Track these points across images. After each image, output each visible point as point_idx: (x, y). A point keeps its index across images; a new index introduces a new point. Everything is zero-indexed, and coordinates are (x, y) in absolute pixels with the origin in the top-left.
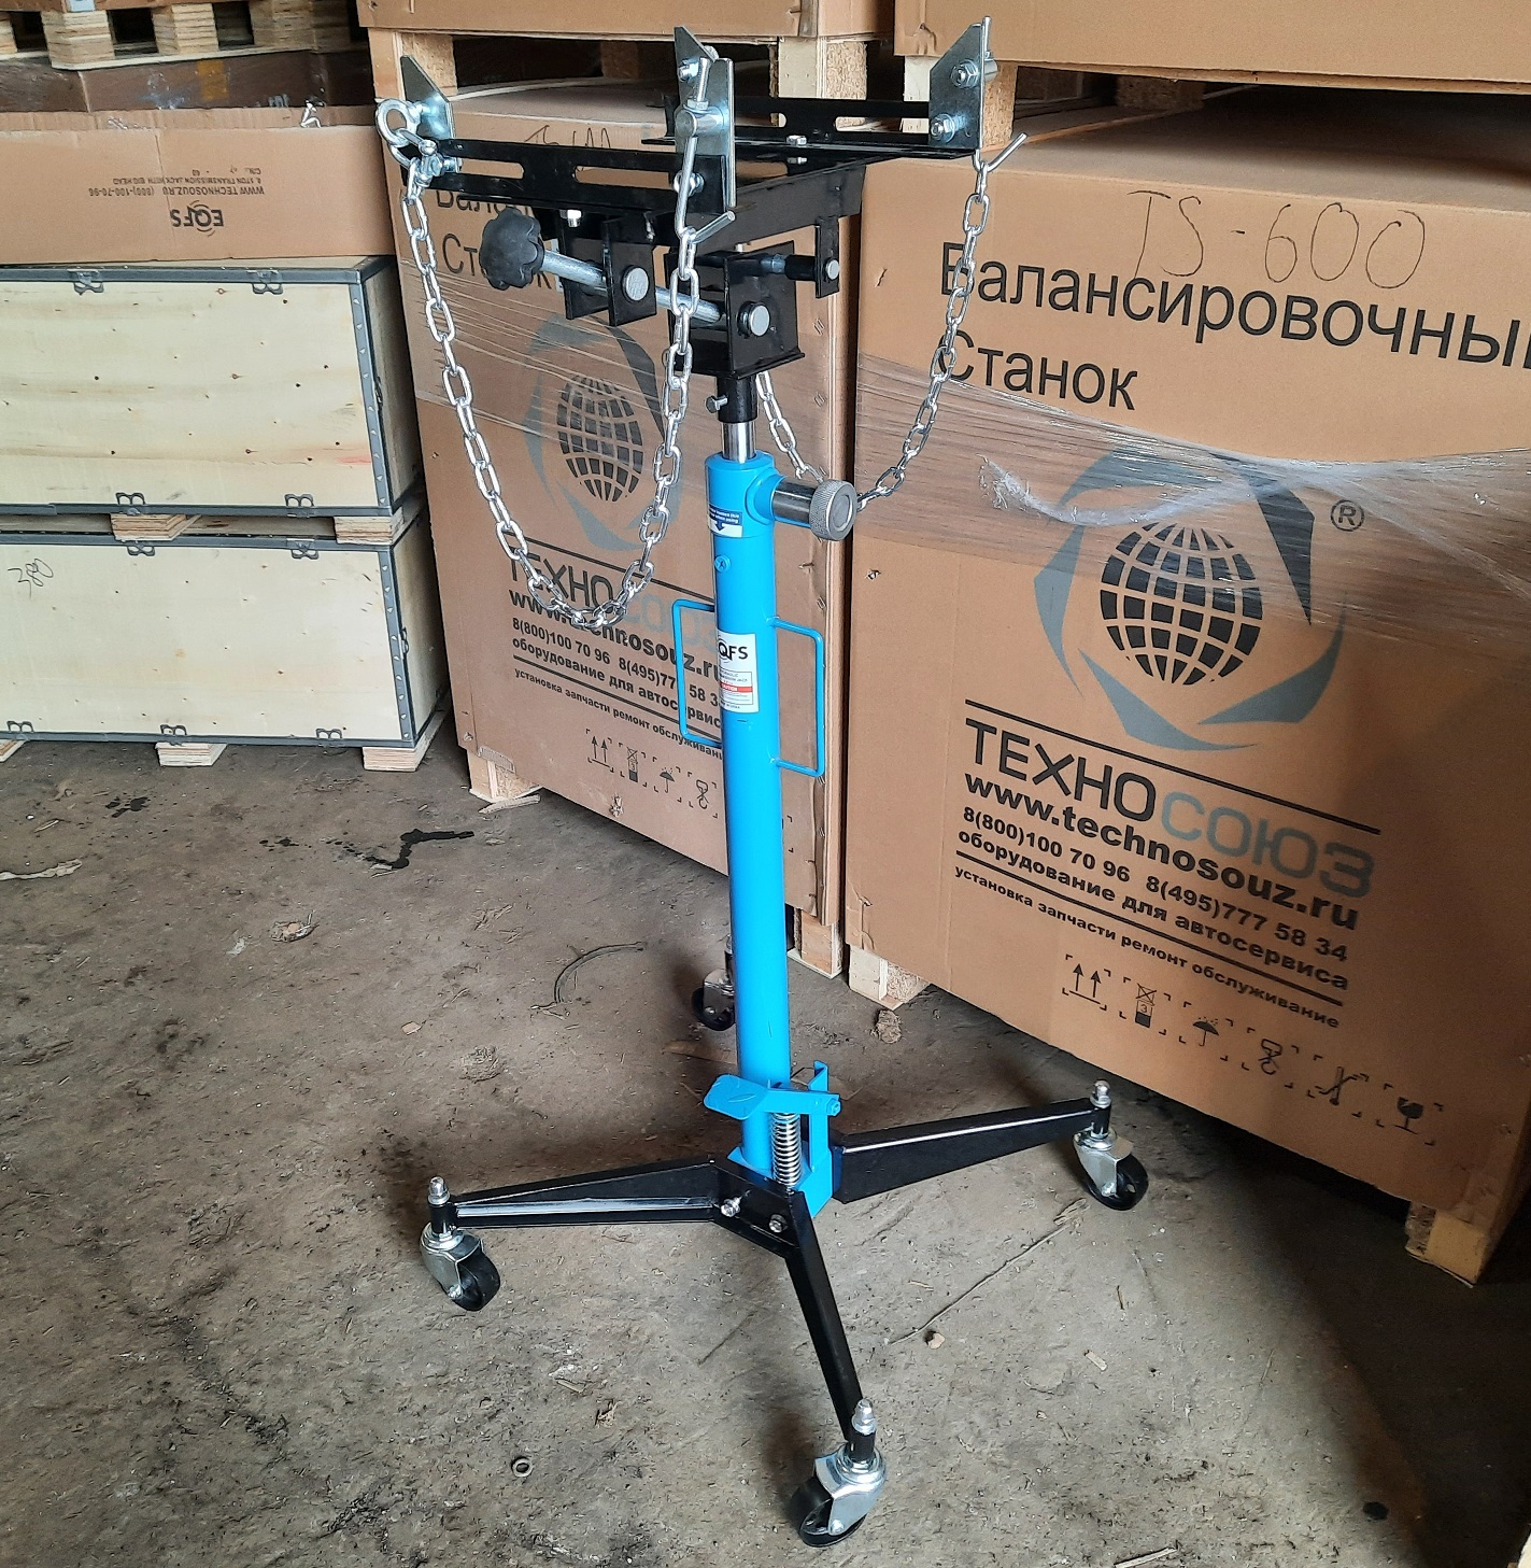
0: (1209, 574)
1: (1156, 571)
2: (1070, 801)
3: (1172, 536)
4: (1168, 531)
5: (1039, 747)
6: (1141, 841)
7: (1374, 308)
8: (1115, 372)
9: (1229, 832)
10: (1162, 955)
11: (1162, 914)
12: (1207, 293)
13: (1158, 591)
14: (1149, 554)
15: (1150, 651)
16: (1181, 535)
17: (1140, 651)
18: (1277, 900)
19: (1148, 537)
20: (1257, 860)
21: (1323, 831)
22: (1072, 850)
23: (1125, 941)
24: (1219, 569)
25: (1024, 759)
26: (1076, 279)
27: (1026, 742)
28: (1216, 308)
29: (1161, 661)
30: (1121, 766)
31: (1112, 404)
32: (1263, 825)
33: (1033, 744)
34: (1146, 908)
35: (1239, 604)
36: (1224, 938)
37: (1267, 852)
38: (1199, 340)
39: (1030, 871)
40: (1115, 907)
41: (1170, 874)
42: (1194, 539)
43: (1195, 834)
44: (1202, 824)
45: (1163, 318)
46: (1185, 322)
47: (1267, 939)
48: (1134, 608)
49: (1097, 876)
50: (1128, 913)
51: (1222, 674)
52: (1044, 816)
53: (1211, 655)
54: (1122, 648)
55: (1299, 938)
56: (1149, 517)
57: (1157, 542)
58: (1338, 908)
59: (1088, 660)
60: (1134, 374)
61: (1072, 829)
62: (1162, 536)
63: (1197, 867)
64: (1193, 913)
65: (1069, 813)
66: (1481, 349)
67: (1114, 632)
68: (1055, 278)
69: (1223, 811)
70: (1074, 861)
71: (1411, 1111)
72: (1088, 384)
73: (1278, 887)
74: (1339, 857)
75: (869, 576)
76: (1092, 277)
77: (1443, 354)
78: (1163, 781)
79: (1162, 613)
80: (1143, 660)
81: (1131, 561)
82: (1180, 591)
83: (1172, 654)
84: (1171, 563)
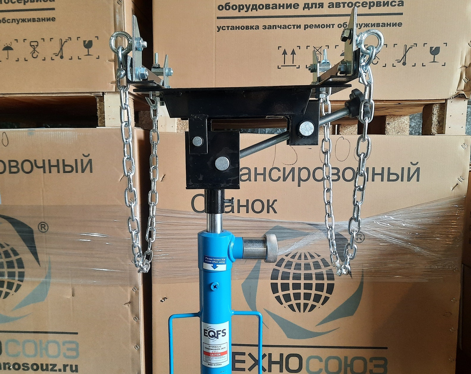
0: (312, 268)
3: (297, 257)
4: (295, 255)
5: (250, 355)
8: (268, 201)
9: (333, 366)
12: (300, 170)
13: (294, 279)
14: (289, 265)
15: (293, 302)
16: (300, 256)
17: (289, 303)
19: (287, 259)
21: (368, 354)
24: (317, 266)
25: (243, 362)
26: (249, 170)
27: (244, 354)
28: (304, 174)
29: (298, 305)
30: (286, 352)
31: (268, 212)
32: (346, 358)
33: (247, 354)
35: (325, 276)
37: (349, 369)
38: (299, 186)
42: (305, 256)
43: (320, 370)
44: (322, 365)
45: (285, 180)
46: (293, 180)
48: (285, 287)
51: (323, 304)
53: (317, 298)
54: (282, 304)
56: (287, 251)
57: (291, 260)
60: (276, 200)
62: (293, 257)
66: (394, 177)
67: (278, 298)
69: (330, 358)
72: (258, 206)
74: (375, 362)
75: (161, 301)
76: (256, 169)
77: (382, 180)
78: (304, 353)
79: (296, 286)
80: (291, 307)
81: (282, 269)
82: (302, 277)
83: (302, 301)
84: (298, 267)
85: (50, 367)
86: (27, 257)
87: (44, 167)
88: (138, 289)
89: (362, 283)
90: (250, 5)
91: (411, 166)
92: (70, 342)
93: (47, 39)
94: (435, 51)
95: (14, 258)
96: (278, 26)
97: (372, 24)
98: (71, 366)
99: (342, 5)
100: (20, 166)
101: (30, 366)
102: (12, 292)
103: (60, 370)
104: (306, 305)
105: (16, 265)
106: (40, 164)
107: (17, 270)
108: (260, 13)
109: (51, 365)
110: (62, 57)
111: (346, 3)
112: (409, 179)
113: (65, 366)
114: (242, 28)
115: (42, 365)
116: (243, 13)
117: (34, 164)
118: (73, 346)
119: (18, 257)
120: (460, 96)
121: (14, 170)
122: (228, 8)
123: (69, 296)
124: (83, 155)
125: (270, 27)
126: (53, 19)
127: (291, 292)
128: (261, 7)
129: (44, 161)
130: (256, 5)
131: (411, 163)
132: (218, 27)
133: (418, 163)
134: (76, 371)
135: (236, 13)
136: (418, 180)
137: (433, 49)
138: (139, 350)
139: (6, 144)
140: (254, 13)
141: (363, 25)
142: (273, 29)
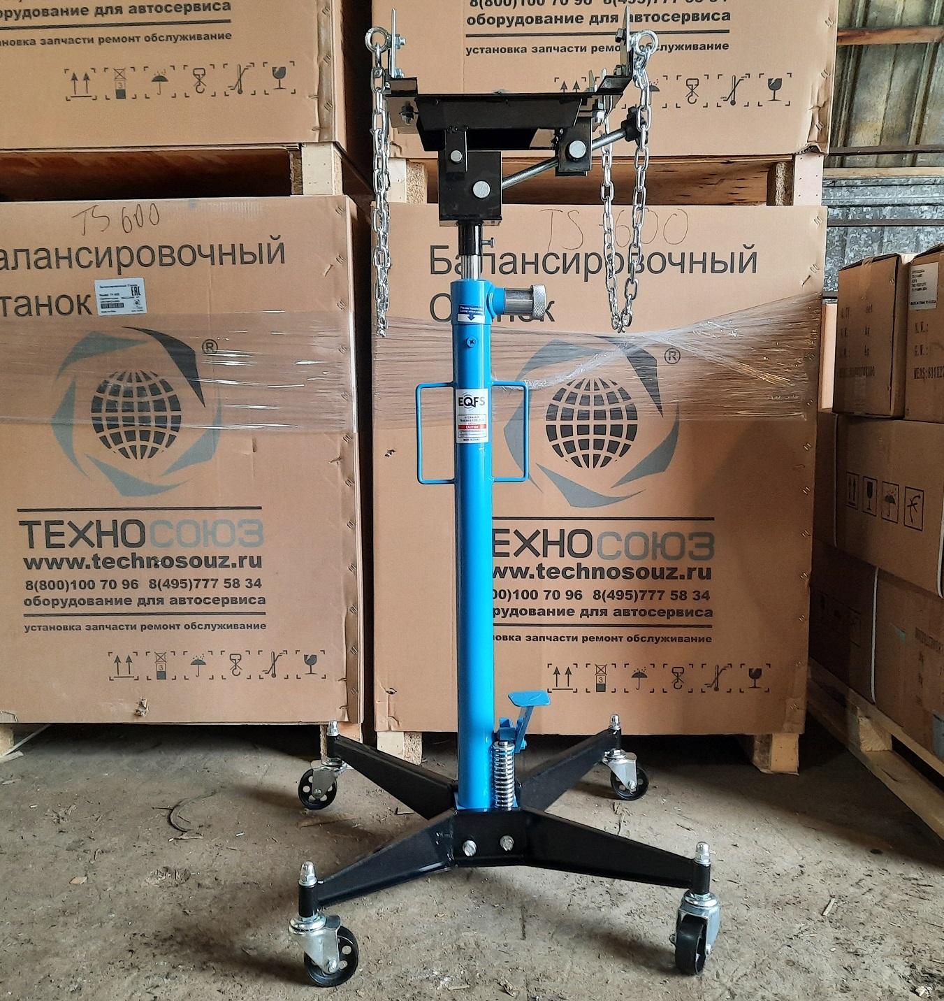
0: (606, 402)
1: (577, 407)
2: (541, 559)
3: (584, 386)
4: (581, 383)
5: (516, 532)
6: (586, 569)
7: (670, 254)
9: (637, 546)
10: (608, 639)
11: (604, 612)
12: (587, 256)
13: (579, 418)
14: (572, 398)
15: (579, 453)
16: (588, 385)
17: (573, 455)
18: (669, 577)
19: (570, 389)
20: (655, 557)
21: (686, 528)
22: (544, 591)
23: (585, 639)
25: (507, 543)
26: (514, 257)
27: (507, 531)
28: (593, 263)
29: (586, 457)
30: (569, 526)
31: (542, 320)
32: (655, 535)
33: (512, 532)
34: (595, 612)
35: (624, 414)
36: (643, 613)
37: (659, 550)
38: (586, 280)
39: (518, 617)
40: (576, 619)
41: (607, 585)
42: (596, 384)
43: (619, 553)
44: (620, 546)
45: (565, 271)
46: (578, 272)
47: (667, 603)
48: (567, 431)
49: (563, 603)
50: (585, 620)
51: (621, 456)
52: (523, 576)
53: (613, 447)
54: (562, 456)
55: (683, 595)
57: (576, 391)
58: (701, 570)
59: (542, 468)
60: (553, 302)
61: (544, 577)
62: (578, 386)
63: (622, 574)
64: (623, 604)
65: (540, 568)
66: (721, 267)
67: (556, 448)
68: (502, 258)
69: (631, 535)
70: (547, 598)
71: (756, 674)
73: (668, 569)
74: (697, 540)
75: (387, 455)
76: (524, 255)
77: (704, 271)
78: (595, 528)
79: (583, 430)
80: (575, 460)
81: (562, 404)
82: (592, 415)
83: (591, 452)
84: (585, 400)
85: (219, 561)
86: (184, 392)
87: (212, 256)
88: (352, 438)
89: (677, 424)
90: (513, 18)
91: (744, 250)
92: (250, 522)
93: (219, 65)
94: (775, 85)
95: (165, 396)
96: (554, 48)
97: (686, 45)
98: (251, 558)
99: (644, 18)
100: (175, 255)
101: (188, 561)
102: (161, 447)
103: (234, 565)
104: (596, 457)
105: (167, 404)
106: (206, 251)
107: (169, 414)
108: (528, 28)
109: (220, 558)
110: (240, 92)
111: (650, 15)
112: (742, 270)
113: (242, 559)
114: (503, 50)
115: (207, 558)
116: (503, 29)
117: (197, 252)
118: (255, 527)
119: (171, 394)
120: (812, 150)
121: (167, 260)
122: (481, 21)
123: (250, 452)
124: (271, 236)
125: (543, 50)
126: (228, 36)
127: (576, 438)
128: (529, 20)
129: (212, 247)
130: (522, 18)
131: (745, 246)
132: (467, 49)
133: (753, 246)
134: (259, 565)
135: (492, 29)
136: (754, 271)
137: (773, 81)
138: (354, 529)
139: (155, 220)
140: (519, 29)
141: (675, 47)
142: (547, 51)
